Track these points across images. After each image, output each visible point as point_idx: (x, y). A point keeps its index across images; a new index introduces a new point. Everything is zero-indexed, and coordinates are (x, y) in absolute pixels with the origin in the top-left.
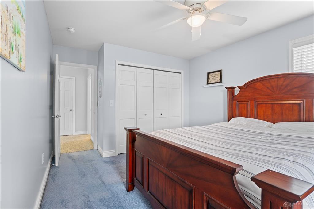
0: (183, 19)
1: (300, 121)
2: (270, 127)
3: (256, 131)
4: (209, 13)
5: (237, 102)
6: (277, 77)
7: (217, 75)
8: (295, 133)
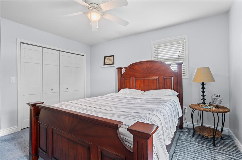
0: (84, 13)
1: (157, 89)
2: (142, 94)
3: (134, 97)
4: (104, 13)
5: (124, 78)
6: (146, 62)
7: (111, 59)
8: (154, 97)
